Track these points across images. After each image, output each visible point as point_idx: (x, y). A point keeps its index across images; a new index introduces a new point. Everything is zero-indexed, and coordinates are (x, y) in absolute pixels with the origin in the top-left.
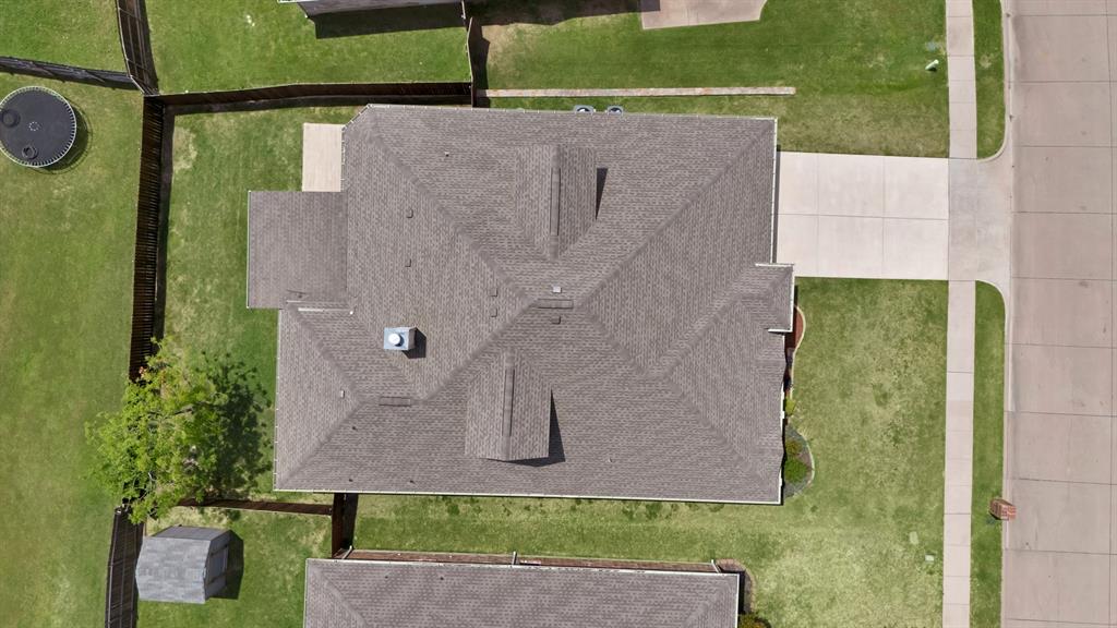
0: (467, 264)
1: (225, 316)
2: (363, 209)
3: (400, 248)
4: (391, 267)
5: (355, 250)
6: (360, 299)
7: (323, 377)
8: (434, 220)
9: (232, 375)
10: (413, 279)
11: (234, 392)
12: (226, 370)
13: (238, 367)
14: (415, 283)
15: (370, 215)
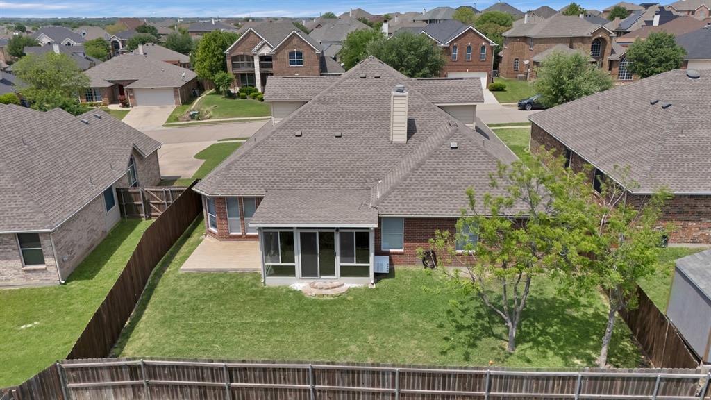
0: (342, 93)
1: (389, 331)
2: (287, 175)
3: (326, 142)
4: (341, 149)
5: (323, 182)
6: (368, 177)
7: (441, 165)
8: (307, 116)
9: (467, 321)
10: (351, 131)
11: (487, 319)
12: (460, 328)
13: (454, 315)
14: (355, 129)
15: (294, 168)
